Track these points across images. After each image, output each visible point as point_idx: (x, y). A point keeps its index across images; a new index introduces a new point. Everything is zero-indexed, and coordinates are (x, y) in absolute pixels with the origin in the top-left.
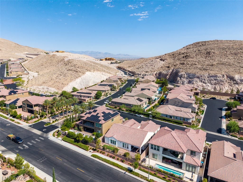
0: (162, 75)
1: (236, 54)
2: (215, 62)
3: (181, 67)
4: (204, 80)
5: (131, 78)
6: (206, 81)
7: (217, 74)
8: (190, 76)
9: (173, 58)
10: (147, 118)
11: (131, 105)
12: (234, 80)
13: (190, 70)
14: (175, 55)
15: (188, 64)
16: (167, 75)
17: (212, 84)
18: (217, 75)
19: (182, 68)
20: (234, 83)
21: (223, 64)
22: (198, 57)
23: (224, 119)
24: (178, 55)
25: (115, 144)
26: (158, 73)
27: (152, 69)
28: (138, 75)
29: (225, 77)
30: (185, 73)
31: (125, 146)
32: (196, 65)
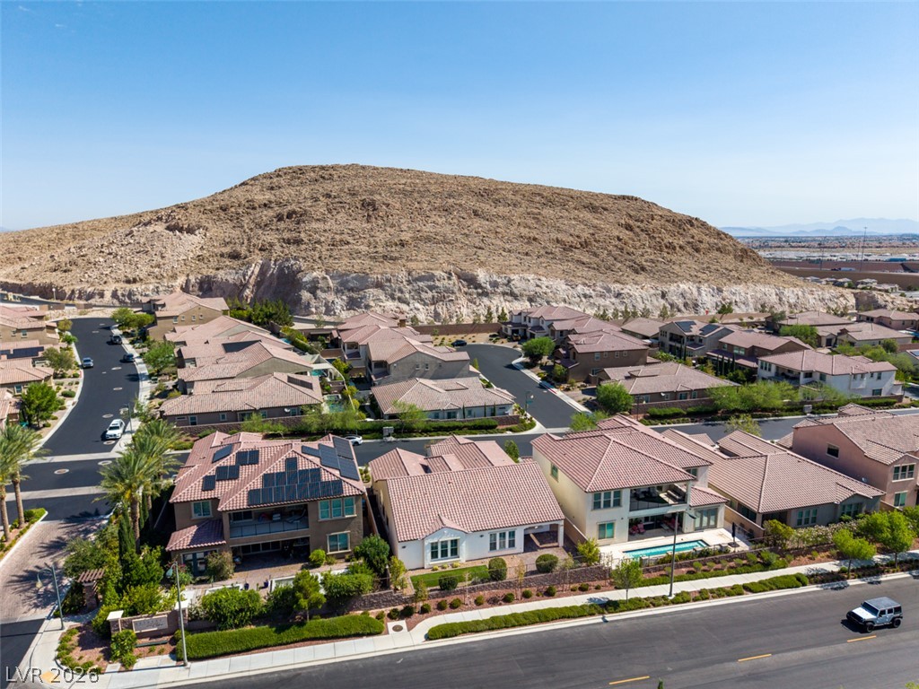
1: (446, 210)
2: (404, 233)
3: (295, 255)
4: (401, 291)
5: (60, 311)
6: (407, 296)
7: (433, 272)
8: (348, 281)
9: (231, 220)
10: (379, 440)
11: (286, 410)
12: (478, 286)
13: (338, 261)
14: (233, 209)
15: (319, 242)
16: (245, 286)
17: (425, 304)
18: (433, 274)
19: (304, 258)
20: (479, 294)
21: (428, 239)
22: (338, 217)
23: (554, 390)
24: (248, 210)
25: (455, 552)
26: (193, 281)
27: (157, 269)
28: (80, 298)
29: (454, 278)
30: (324, 273)
31: (500, 543)
32: (348, 243)
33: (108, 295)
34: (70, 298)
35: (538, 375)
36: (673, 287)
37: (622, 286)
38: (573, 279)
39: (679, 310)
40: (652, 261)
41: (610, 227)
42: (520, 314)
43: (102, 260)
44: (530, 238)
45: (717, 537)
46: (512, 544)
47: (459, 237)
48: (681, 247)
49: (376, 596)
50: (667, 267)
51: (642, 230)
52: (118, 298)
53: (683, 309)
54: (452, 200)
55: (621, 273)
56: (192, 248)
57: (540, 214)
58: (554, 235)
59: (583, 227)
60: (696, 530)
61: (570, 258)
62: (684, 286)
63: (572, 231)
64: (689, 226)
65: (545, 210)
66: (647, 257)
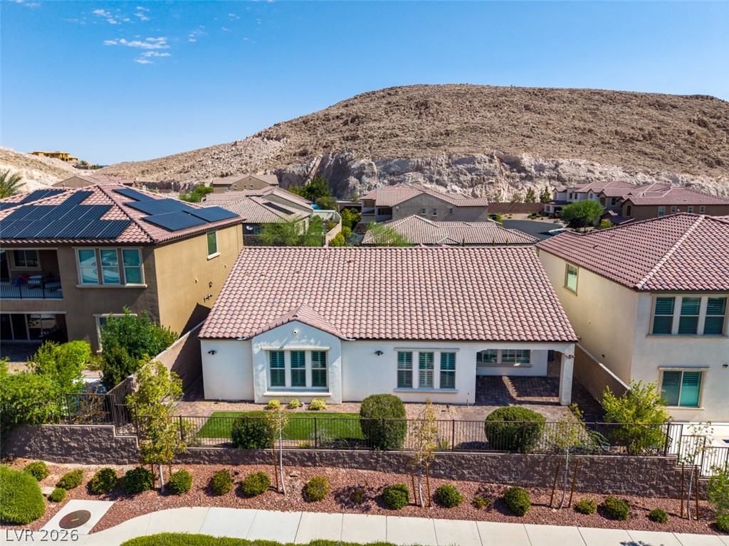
0: (287, 179)
1: (497, 106)
2: (451, 125)
3: (350, 148)
4: (440, 174)
6: (446, 178)
7: (474, 154)
8: (390, 166)
9: (309, 130)
12: (522, 170)
14: (312, 122)
15: (372, 137)
16: (307, 177)
17: (463, 186)
18: (474, 157)
19: (356, 150)
20: (522, 179)
21: (474, 129)
22: (393, 117)
24: (324, 122)
27: (245, 166)
29: (496, 161)
30: (370, 161)
31: (421, 375)
32: (397, 136)
37: (692, 176)
38: (633, 166)
41: (678, 122)
43: (211, 163)
44: (585, 129)
47: (506, 127)
49: (74, 431)
51: (719, 126)
54: (504, 98)
55: (691, 165)
56: (274, 150)
57: (597, 109)
58: (613, 128)
59: (647, 121)
61: (630, 149)
63: (634, 124)
65: (603, 106)
66: (723, 152)
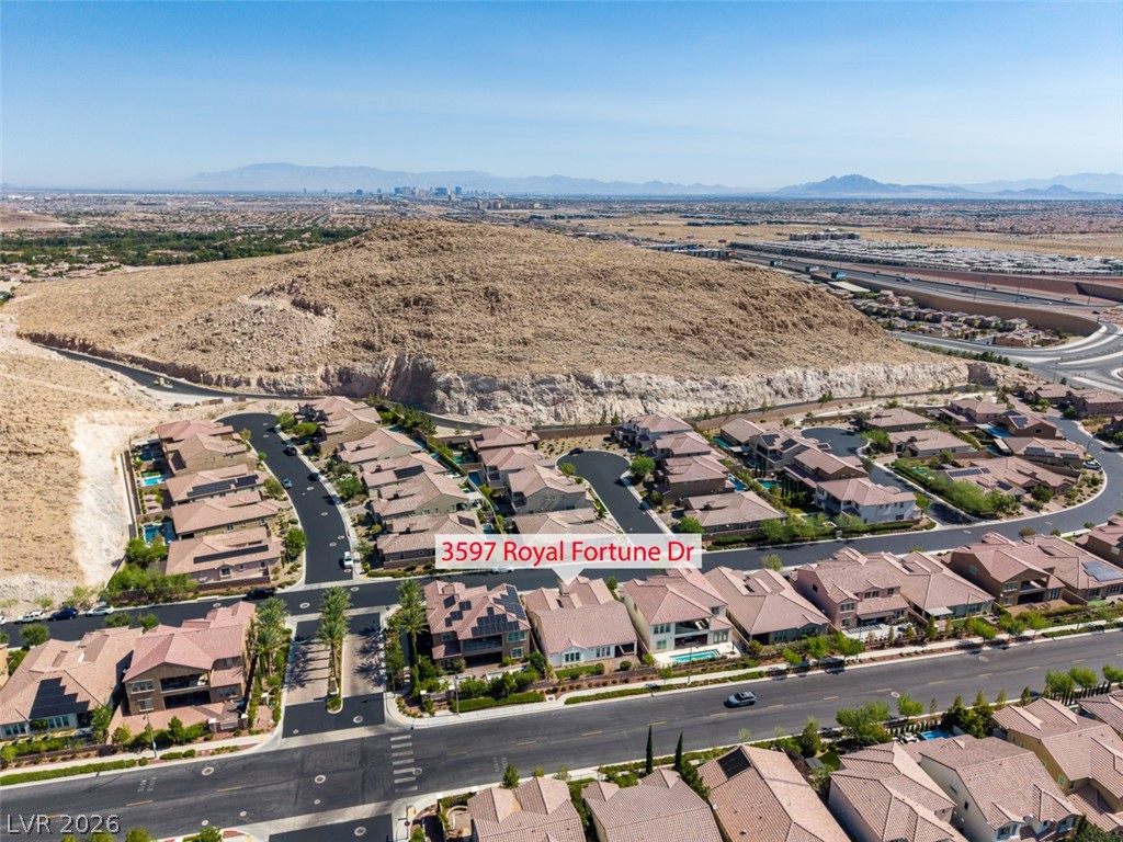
0: (357, 380)
2: (526, 329)
3: (427, 351)
4: (525, 393)
6: (531, 398)
7: (554, 375)
8: (478, 383)
9: (356, 299)
12: (594, 386)
13: (466, 361)
14: (356, 286)
15: (448, 338)
16: (382, 379)
17: (547, 405)
18: (554, 378)
19: (436, 356)
20: (594, 394)
21: (549, 336)
22: (463, 307)
23: (651, 511)
24: (372, 288)
25: (578, 658)
26: (332, 371)
27: (296, 357)
28: (227, 384)
29: (573, 379)
30: (456, 374)
31: (602, 653)
32: (475, 340)
33: (254, 382)
34: (217, 384)
35: (641, 493)
36: (779, 374)
37: (728, 378)
38: (681, 374)
39: (783, 396)
40: (762, 345)
41: (723, 307)
42: (630, 421)
43: (239, 341)
44: (644, 327)
45: (726, 648)
46: (608, 653)
47: (577, 331)
48: (794, 325)
49: (539, 683)
50: (775, 350)
51: (756, 309)
52: (264, 387)
53: (787, 394)
54: (571, 286)
55: (729, 362)
56: (324, 333)
57: (655, 297)
58: (668, 322)
59: (696, 310)
60: (715, 643)
61: (680, 349)
62: (790, 372)
63: (685, 318)
64: (805, 299)
65: (661, 292)
66: (757, 340)
